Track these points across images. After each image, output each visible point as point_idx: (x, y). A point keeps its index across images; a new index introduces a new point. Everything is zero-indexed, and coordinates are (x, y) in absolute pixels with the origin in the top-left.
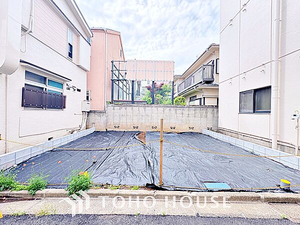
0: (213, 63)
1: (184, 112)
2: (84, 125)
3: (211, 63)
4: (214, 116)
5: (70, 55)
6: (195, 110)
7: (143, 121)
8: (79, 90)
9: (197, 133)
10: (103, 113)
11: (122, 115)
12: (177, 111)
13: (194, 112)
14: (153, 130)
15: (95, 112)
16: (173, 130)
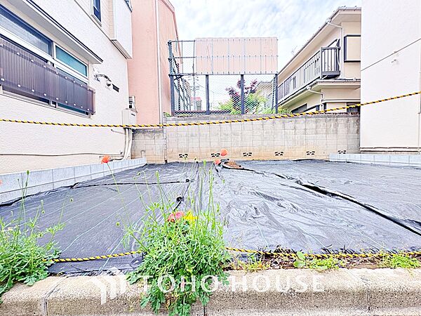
0: (338, 44)
1: (297, 125)
2: (128, 153)
3: (334, 45)
4: (348, 131)
5: (97, 13)
6: (316, 122)
7: (228, 144)
8: (116, 89)
9: (321, 160)
10: (160, 132)
11: (192, 136)
12: (287, 125)
13: (314, 125)
14: (245, 159)
15: (144, 131)
16: (279, 157)
